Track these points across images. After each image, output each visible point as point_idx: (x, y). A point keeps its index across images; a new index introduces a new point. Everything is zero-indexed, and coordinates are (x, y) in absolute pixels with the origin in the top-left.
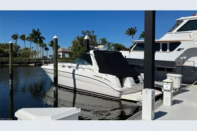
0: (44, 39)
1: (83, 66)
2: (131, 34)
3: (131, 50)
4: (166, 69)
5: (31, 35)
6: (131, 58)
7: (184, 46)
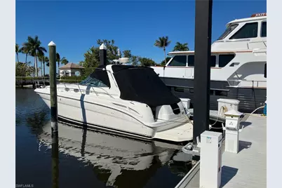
0: (46, 51)
1: (96, 89)
2: (162, 46)
3: (166, 65)
4: (214, 92)
5: (26, 44)
6: (165, 76)
7: (240, 60)
